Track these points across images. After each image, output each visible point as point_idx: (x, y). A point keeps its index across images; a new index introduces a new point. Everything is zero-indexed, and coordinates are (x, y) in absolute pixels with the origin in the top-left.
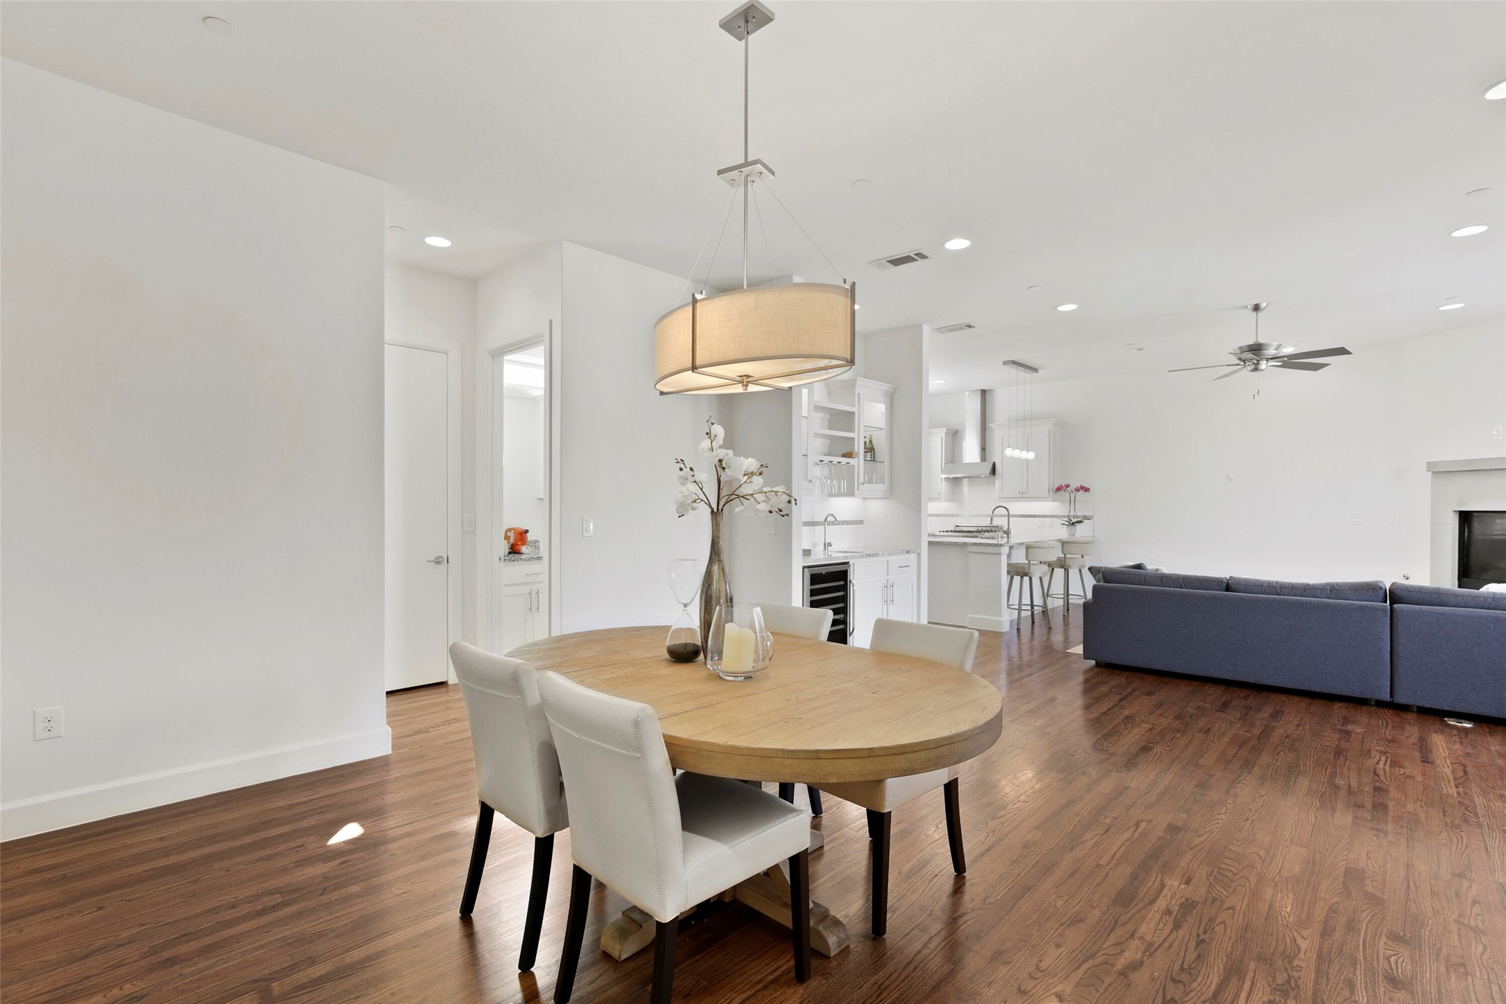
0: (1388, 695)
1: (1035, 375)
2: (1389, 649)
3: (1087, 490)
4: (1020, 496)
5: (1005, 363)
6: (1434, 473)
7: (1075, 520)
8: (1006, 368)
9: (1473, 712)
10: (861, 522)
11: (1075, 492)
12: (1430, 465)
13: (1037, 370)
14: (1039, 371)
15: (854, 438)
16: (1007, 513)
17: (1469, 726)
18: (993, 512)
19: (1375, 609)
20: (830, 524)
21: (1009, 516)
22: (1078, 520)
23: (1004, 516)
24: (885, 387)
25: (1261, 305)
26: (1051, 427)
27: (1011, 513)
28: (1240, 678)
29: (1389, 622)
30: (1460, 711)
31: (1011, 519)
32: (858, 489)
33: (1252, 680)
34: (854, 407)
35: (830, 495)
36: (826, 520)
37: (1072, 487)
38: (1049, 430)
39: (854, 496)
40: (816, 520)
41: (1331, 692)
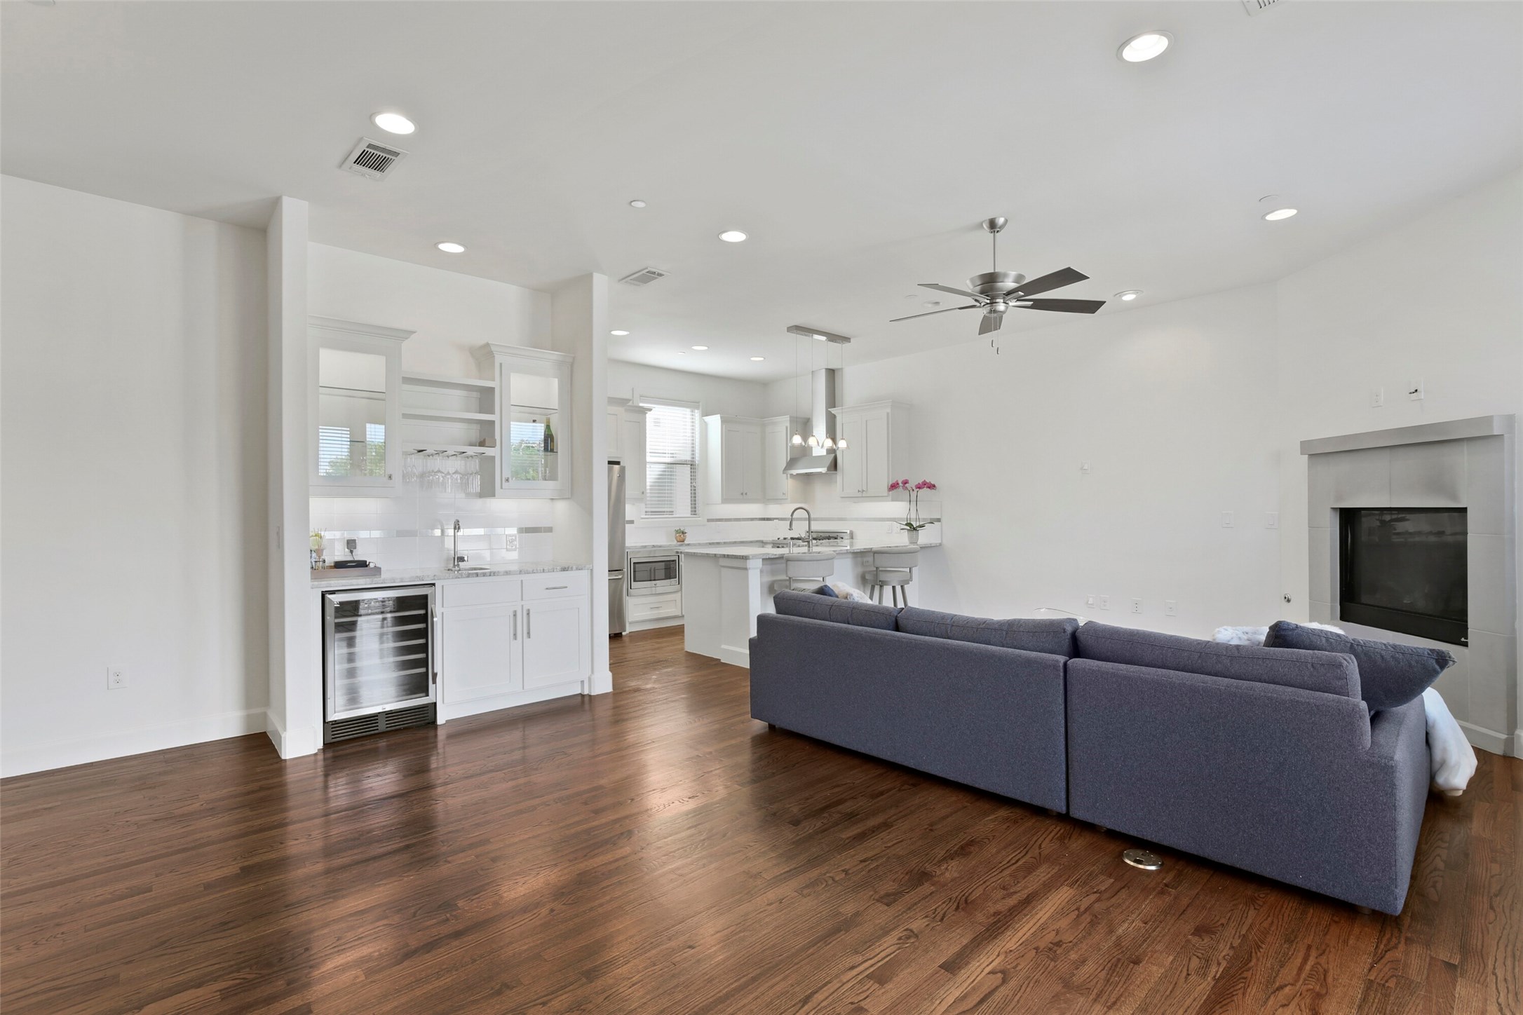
0: (1063, 804)
1: (846, 345)
2: (1063, 730)
3: (932, 487)
4: (860, 494)
5: (790, 329)
6: (1311, 456)
7: (917, 524)
8: (793, 336)
9: (1165, 843)
11: (916, 490)
12: (1305, 445)
13: (850, 339)
14: (852, 340)
15: (493, 422)
16: (807, 517)
17: (1153, 868)
18: (792, 515)
19: (1044, 666)
21: (809, 519)
22: (922, 523)
23: (805, 519)
24: (555, 355)
25: (997, 221)
26: (889, 410)
27: (812, 516)
28: (899, 760)
29: (1062, 687)
30: (1149, 838)
32: (502, 487)
33: (911, 764)
34: (494, 380)
37: (912, 484)
38: (888, 414)
39: (494, 496)
41: (998, 792)
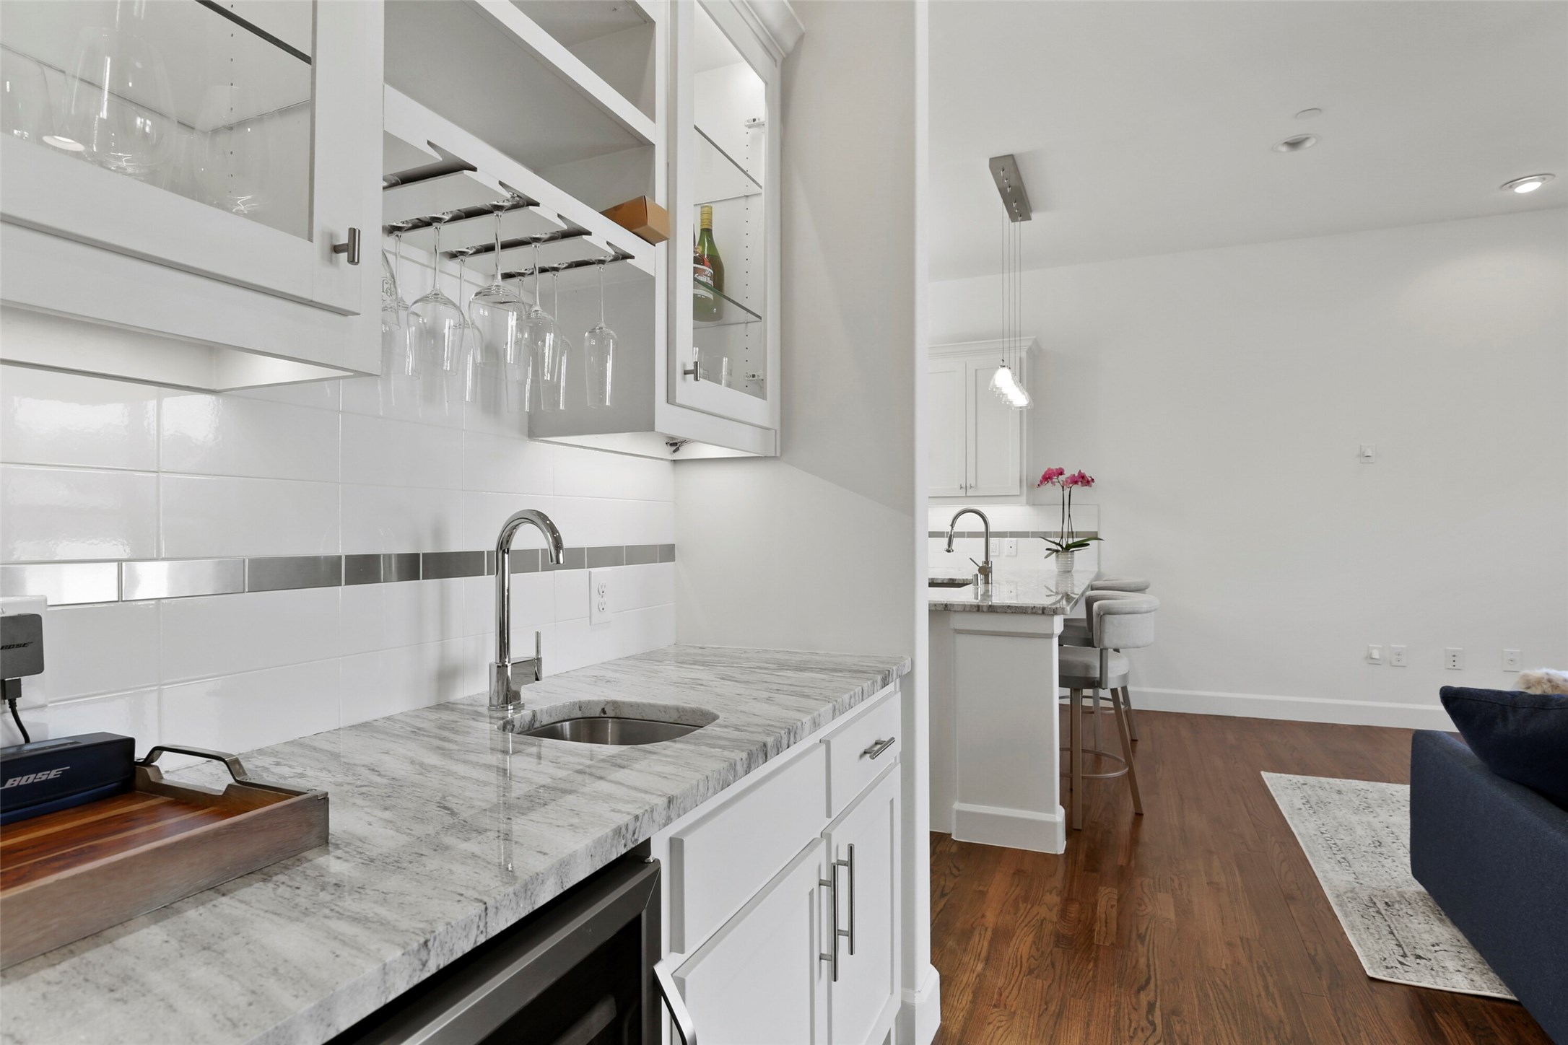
3: (1088, 480)
7: (1070, 541)
10: (667, 553)
11: (1070, 486)
16: (984, 528)
18: (952, 526)
20: (528, 562)
21: (987, 534)
22: (1076, 540)
31: (992, 540)
32: (670, 399)
35: (536, 428)
36: (504, 546)
37: (1066, 476)
40: (457, 544)
